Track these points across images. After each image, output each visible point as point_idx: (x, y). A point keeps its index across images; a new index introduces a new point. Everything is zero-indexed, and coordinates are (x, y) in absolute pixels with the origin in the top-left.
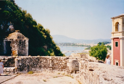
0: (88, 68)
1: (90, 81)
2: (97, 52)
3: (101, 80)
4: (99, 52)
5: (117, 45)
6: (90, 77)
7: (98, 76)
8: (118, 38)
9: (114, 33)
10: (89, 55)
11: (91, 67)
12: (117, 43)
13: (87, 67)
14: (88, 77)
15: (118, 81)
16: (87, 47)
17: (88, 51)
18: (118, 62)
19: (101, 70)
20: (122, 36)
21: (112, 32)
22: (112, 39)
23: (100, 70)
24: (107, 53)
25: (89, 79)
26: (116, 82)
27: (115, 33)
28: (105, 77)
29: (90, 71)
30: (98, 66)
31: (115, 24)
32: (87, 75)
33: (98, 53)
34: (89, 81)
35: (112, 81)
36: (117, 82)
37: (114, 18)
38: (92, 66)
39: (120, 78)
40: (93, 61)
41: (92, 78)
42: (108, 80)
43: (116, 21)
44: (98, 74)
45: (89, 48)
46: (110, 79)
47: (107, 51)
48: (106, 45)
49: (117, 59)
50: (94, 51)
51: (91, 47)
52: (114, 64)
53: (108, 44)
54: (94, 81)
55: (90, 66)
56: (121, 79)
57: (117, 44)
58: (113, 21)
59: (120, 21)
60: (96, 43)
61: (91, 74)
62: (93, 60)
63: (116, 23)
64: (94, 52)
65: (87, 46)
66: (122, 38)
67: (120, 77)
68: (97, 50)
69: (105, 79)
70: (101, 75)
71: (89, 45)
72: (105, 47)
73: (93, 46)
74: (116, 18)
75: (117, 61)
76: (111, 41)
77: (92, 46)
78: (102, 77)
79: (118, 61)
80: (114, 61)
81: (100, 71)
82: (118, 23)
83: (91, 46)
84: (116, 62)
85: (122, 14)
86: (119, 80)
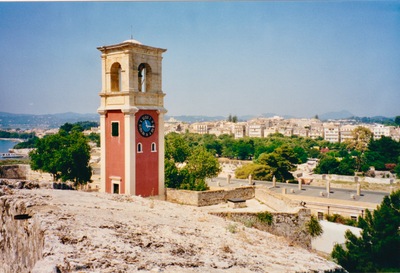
0: (12, 212)
1: (20, 254)
2: (58, 155)
3: (48, 246)
4: (64, 154)
5: (115, 132)
6: (18, 240)
7: (42, 233)
8: (119, 111)
9: (106, 96)
10: (29, 166)
11: (23, 208)
12: (115, 126)
13: (8, 207)
14: (13, 241)
15: (103, 240)
16: (22, 141)
17: (25, 152)
18: (118, 183)
19: (56, 212)
20: (131, 104)
21: (103, 92)
22: (101, 114)
23: (51, 212)
24: (89, 158)
25: (17, 247)
26: (95, 243)
27: (112, 96)
28: (64, 233)
29: (19, 221)
30: (47, 202)
31: (109, 67)
32: (8, 235)
33: (61, 160)
34: (17, 253)
35: (85, 242)
36: (98, 244)
37: (106, 50)
38: (28, 204)
39: (112, 228)
40: (38, 186)
41: (25, 242)
42: (74, 242)
43: (113, 58)
44: (43, 228)
45: (30, 142)
46: (80, 237)
47: (90, 149)
48: (87, 133)
49: (116, 175)
50: (49, 151)
51: (36, 138)
52: (108, 190)
53: (93, 130)
54: (31, 253)
55: (19, 203)
56: (113, 232)
57: (115, 130)
58: (106, 57)
59: (124, 60)
60: (53, 127)
61: (21, 231)
62: (35, 183)
63: (113, 65)
64: (49, 155)
65: (24, 136)
66: (131, 110)
67: (112, 225)
68: (57, 148)
69: (64, 240)
70: (51, 227)
71: (29, 132)
72: (83, 137)
73: (44, 134)
74: (114, 50)
75: (116, 180)
76: (99, 119)
77: (40, 137)
78: (52, 236)
79: (119, 178)
80: (108, 181)
81: (52, 216)
82: (120, 66)
83: (37, 135)
84: (113, 182)
85: (130, 41)
86: (107, 237)
